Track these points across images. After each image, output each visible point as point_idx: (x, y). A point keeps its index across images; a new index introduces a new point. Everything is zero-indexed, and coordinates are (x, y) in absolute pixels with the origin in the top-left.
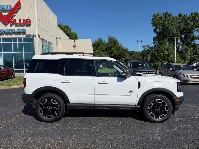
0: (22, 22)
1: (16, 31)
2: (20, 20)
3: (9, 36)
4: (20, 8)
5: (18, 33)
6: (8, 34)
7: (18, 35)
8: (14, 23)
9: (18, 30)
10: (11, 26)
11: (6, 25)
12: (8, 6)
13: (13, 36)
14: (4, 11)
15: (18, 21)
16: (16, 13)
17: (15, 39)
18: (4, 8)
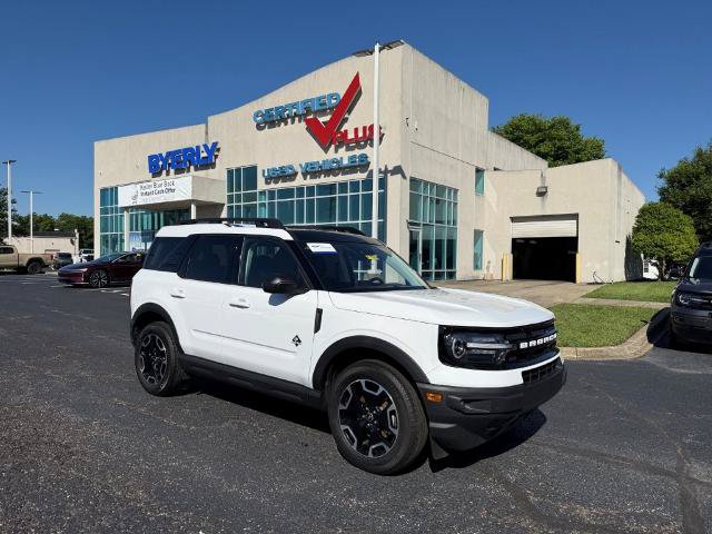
0: (360, 134)
1: (345, 162)
2: (356, 130)
3: (331, 180)
4: (360, 93)
5: (352, 169)
6: (329, 172)
7: (351, 173)
8: (343, 141)
9: (352, 158)
10: (336, 151)
11: (326, 150)
12: (331, 96)
13: (341, 178)
14: (323, 112)
15: (351, 136)
16: (349, 112)
17: (343, 186)
18: (325, 104)
